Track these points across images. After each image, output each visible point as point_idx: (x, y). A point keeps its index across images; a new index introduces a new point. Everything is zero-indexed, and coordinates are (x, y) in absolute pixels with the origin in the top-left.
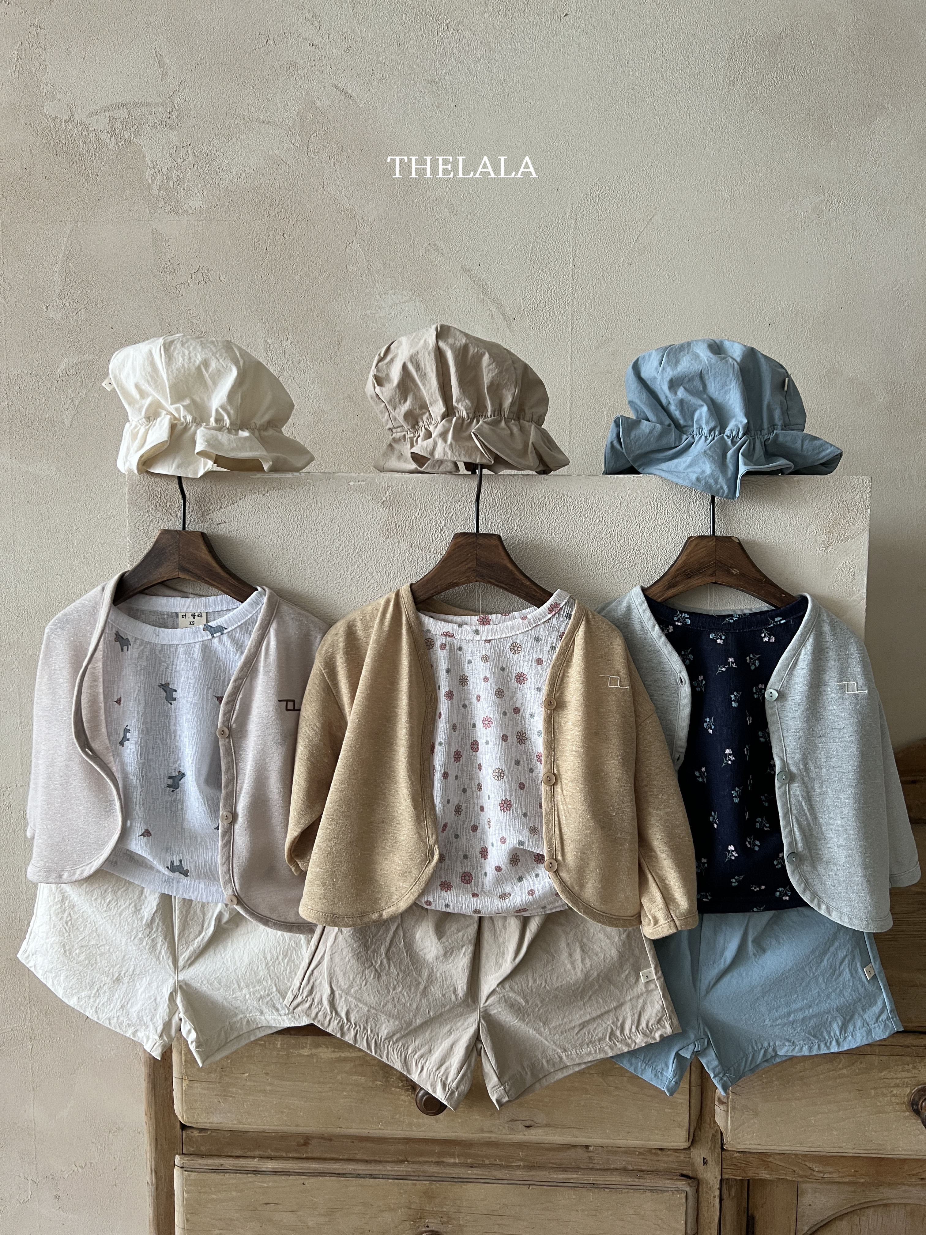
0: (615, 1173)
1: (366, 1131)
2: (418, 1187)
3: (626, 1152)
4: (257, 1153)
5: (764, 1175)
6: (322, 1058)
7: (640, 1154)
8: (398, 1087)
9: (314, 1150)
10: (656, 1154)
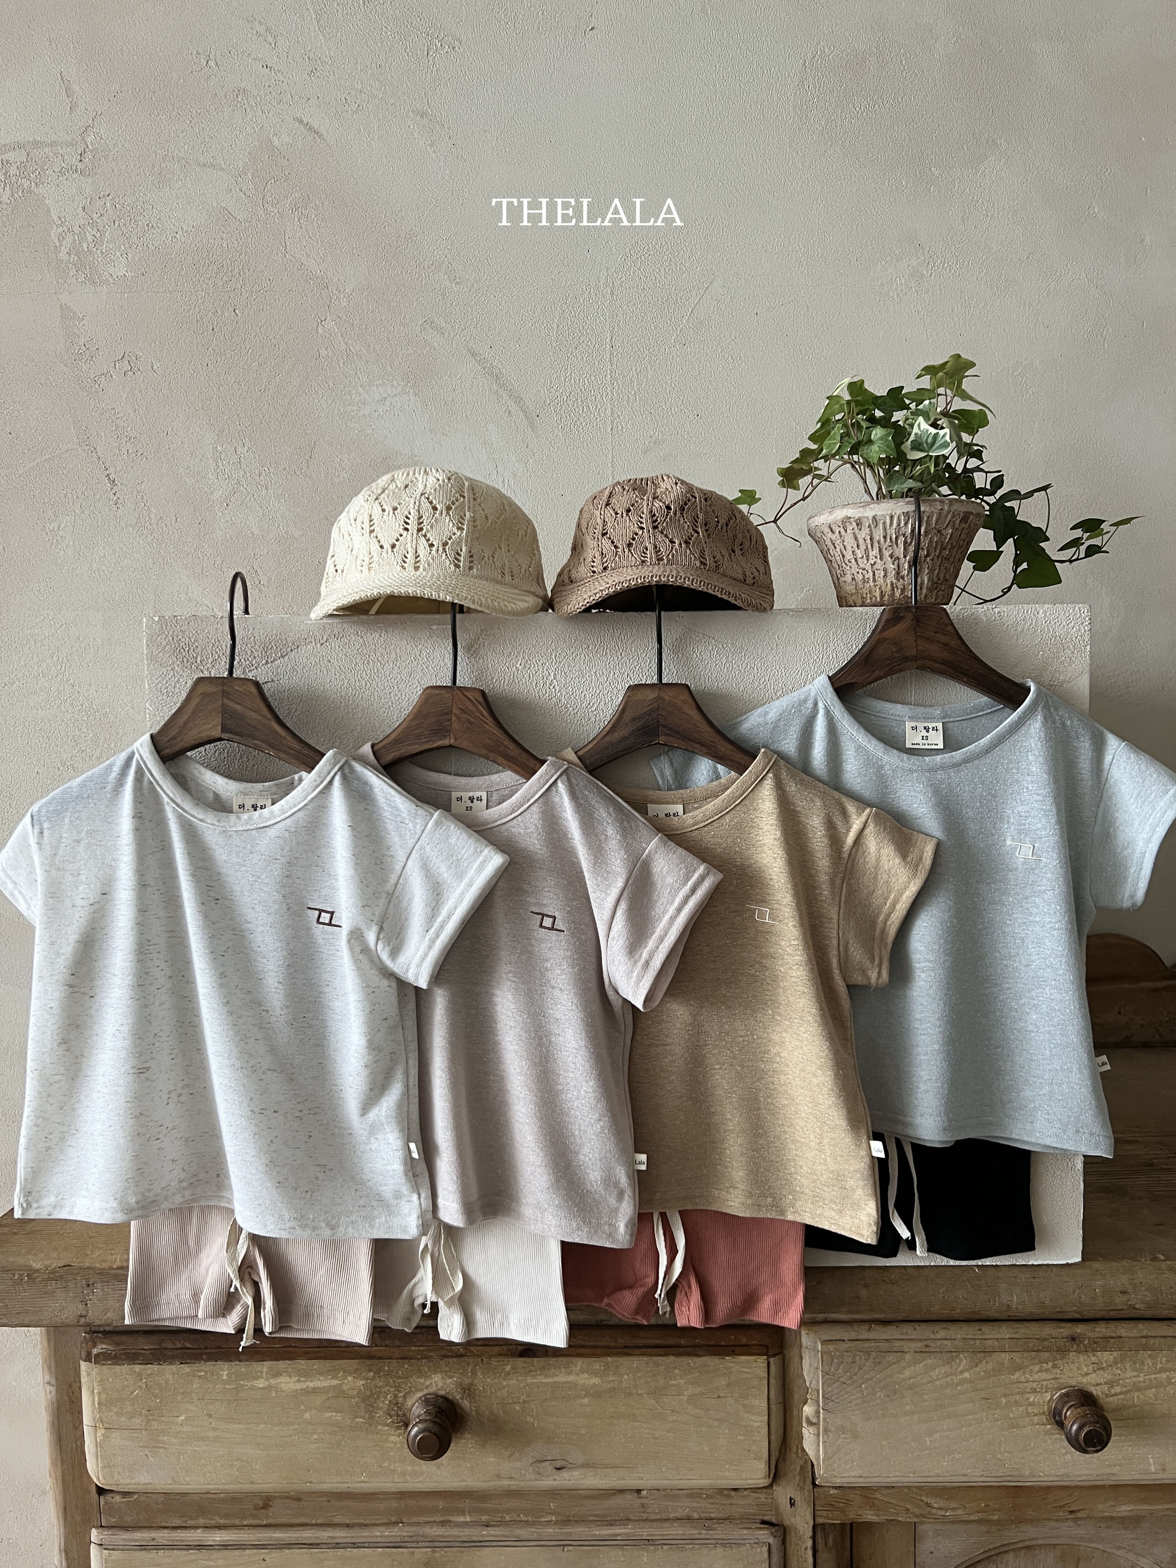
0: (676, 1524)
1: (345, 1485)
2: (417, 1556)
3: (690, 1496)
4: (201, 1521)
5: (870, 1516)
6: (283, 1391)
7: (709, 1496)
8: (388, 1425)
9: (277, 1514)
10: (729, 1496)
